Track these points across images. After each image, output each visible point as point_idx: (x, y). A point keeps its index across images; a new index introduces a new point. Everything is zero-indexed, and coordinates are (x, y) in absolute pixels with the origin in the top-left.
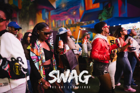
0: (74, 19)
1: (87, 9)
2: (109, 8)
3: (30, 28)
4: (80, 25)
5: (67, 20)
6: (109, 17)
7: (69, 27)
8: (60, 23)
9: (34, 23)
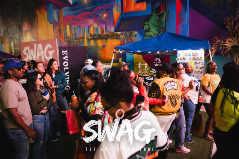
3: (26, 36)
4: (113, 36)
5: (92, 27)
6: (162, 28)
7: (95, 39)
8: (80, 31)
9: (32, 28)
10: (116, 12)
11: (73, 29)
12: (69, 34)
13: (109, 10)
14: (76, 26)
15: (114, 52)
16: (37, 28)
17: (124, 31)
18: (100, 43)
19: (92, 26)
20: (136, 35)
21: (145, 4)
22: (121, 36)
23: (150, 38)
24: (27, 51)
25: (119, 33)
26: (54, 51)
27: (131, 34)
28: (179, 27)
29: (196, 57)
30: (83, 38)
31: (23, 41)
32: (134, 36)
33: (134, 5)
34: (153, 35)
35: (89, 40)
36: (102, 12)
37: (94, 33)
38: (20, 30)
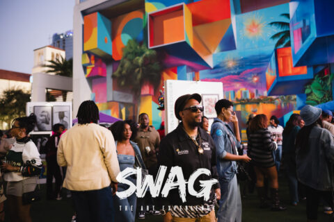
0: (254, 91)
1: (282, 74)
2: (326, 76)
4: (267, 100)
5: (239, 91)
6: (327, 92)
10: (270, 76)
13: (261, 74)
17: (280, 95)
19: (239, 89)
20: (295, 99)
21: (305, 68)
22: (277, 101)
25: (274, 97)
27: (289, 99)
32: (293, 100)
33: (292, 68)
34: (317, 99)
36: (253, 75)
37: (242, 97)
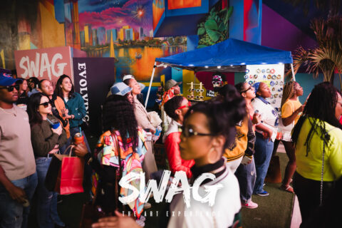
0: (139, 30)
2: (223, 10)
3: (22, 40)
4: (152, 43)
5: (122, 30)
6: (222, 33)
7: (126, 48)
8: (104, 36)
9: (32, 30)
10: (158, 9)
11: (94, 32)
12: (87, 40)
14: (99, 28)
15: (155, 67)
16: (39, 30)
17: (168, 36)
18: (133, 53)
19: (122, 27)
20: (186, 42)
22: (164, 44)
23: (205, 46)
24: (25, 64)
25: (161, 39)
26: (66, 64)
27: (179, 41)
28: (248, 31)
29: (272, 75)
30: (108, 45)
31: (18, 49)
32: (182, 44)
34: (210, 43)
35: (117, 49)
37: (125, 38)
38: (13, 32)
